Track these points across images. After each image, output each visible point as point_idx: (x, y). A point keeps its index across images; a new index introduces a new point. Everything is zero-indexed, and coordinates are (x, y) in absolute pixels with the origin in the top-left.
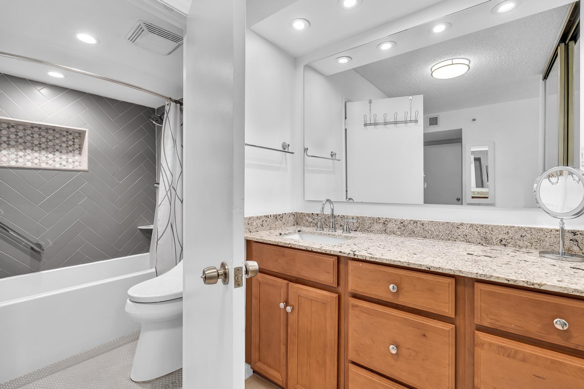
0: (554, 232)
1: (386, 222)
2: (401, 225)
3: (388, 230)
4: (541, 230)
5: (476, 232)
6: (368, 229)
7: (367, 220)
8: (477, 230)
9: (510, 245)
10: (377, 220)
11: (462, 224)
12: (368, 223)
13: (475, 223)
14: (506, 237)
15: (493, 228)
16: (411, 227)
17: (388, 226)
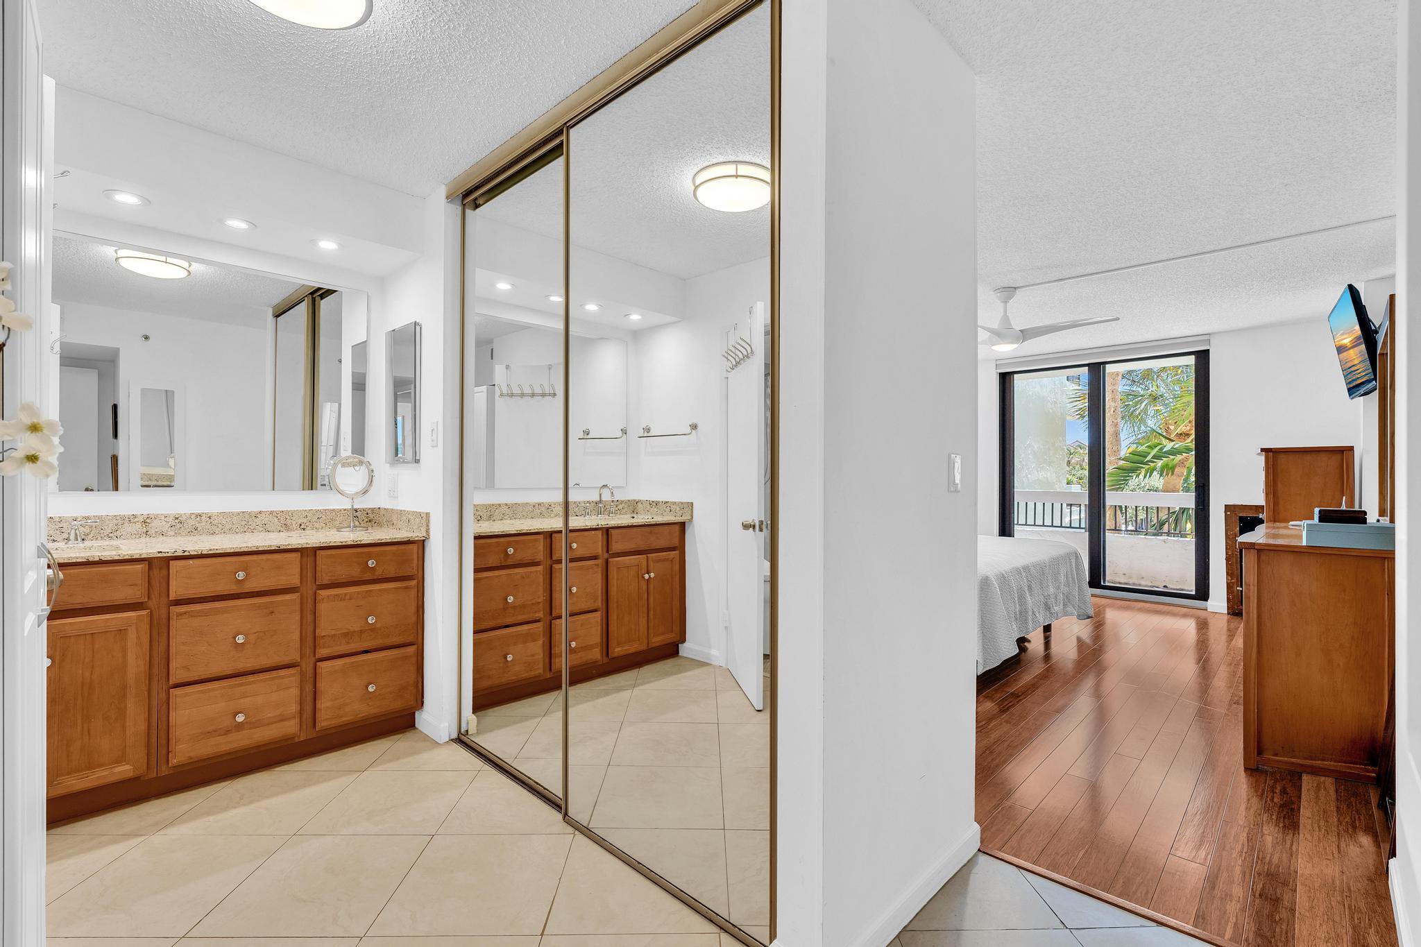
0: (343, 512)
1: (148, 521)
2: (176, 521)
3: (152, 532)
4: (334, 510)
5: (276, 519)
6: (110, 535)
7: (109, 520)
8: (277, 517)
9: (308, 528)
10: (131, 519)
11: (260, 512)
12: (110, 525)
13: (275, 510)
14: (305, 521)
15: (291, 514)
16: (192, 522)
17: (153, 524)
